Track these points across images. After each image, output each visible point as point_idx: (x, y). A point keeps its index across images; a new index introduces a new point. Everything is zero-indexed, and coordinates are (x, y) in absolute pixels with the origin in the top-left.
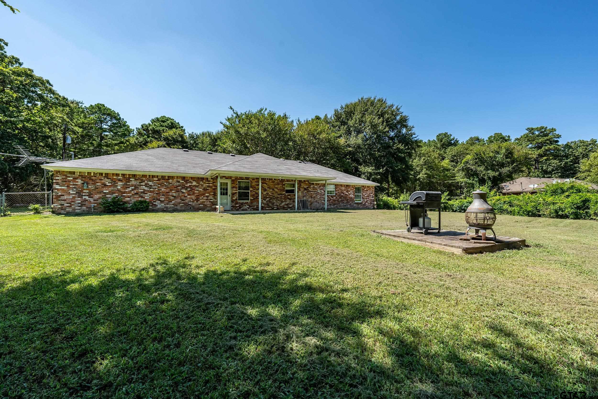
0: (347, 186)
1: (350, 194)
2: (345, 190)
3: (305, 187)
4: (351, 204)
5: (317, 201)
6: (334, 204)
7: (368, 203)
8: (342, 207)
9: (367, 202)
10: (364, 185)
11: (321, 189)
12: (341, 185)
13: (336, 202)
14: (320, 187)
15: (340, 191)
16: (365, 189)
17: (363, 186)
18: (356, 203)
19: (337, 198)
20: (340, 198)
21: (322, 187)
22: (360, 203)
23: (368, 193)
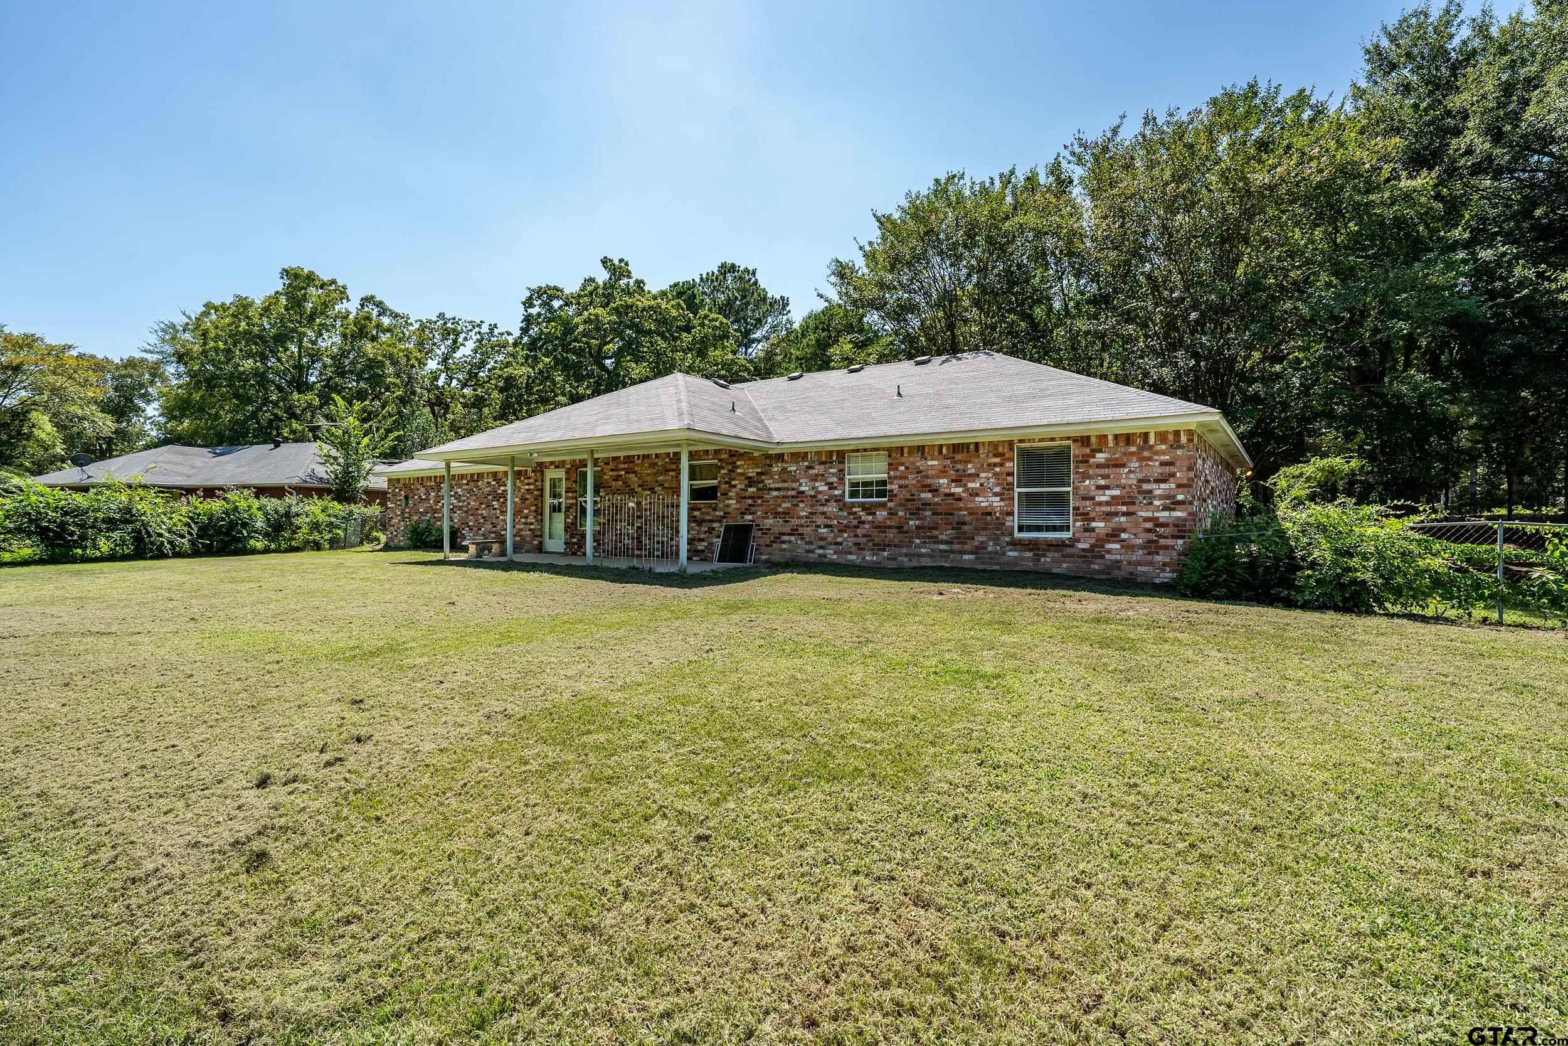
0: (956, 448)
1: (975, 494)
2: (943, 472)
3: (752, 473)
4: (982, 546)
5: (794, 532)
6: (881, 546)
7: (1128, 547)
8: (926, 562)
9: (1114, 535)
10: (1093, 431)
11: (814, 479)
12: (921, 449)
13: (891, 535)
14: (810, 467)
15: (912, 479)
16: (1101, 457)
17: (1084, 441)
18: (1016, 544)
19: (892, 513)
20: (915, 513)
21: (818, 469)
22: (1059, 545)
23: (1133, 480)
